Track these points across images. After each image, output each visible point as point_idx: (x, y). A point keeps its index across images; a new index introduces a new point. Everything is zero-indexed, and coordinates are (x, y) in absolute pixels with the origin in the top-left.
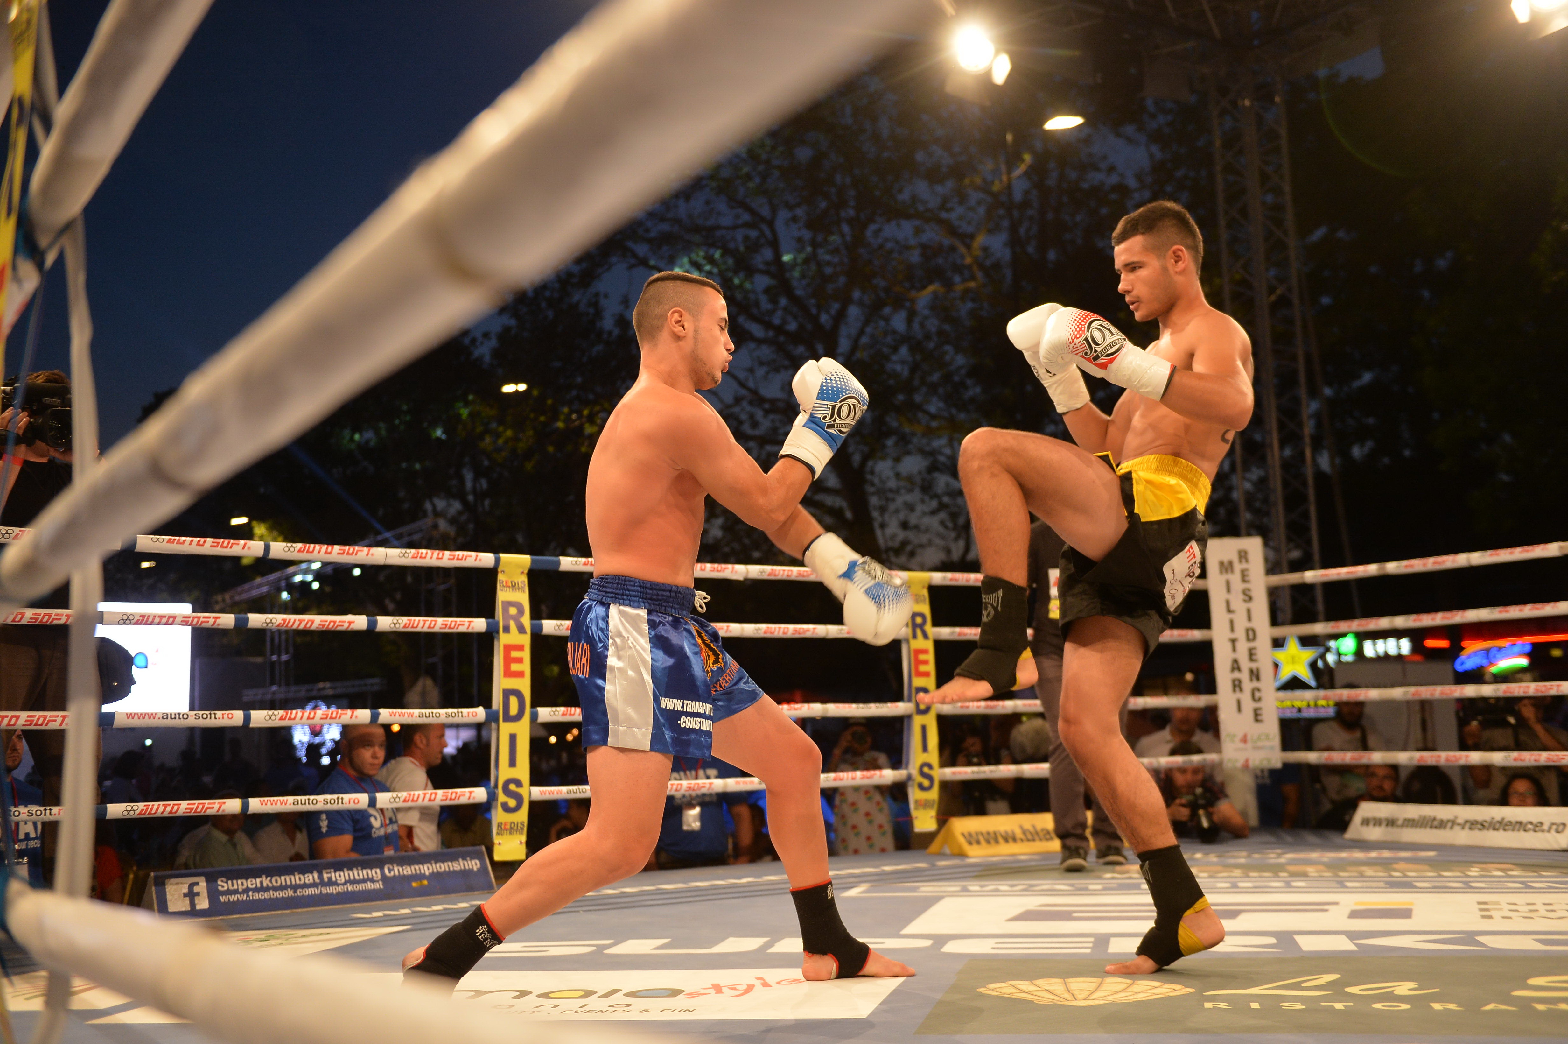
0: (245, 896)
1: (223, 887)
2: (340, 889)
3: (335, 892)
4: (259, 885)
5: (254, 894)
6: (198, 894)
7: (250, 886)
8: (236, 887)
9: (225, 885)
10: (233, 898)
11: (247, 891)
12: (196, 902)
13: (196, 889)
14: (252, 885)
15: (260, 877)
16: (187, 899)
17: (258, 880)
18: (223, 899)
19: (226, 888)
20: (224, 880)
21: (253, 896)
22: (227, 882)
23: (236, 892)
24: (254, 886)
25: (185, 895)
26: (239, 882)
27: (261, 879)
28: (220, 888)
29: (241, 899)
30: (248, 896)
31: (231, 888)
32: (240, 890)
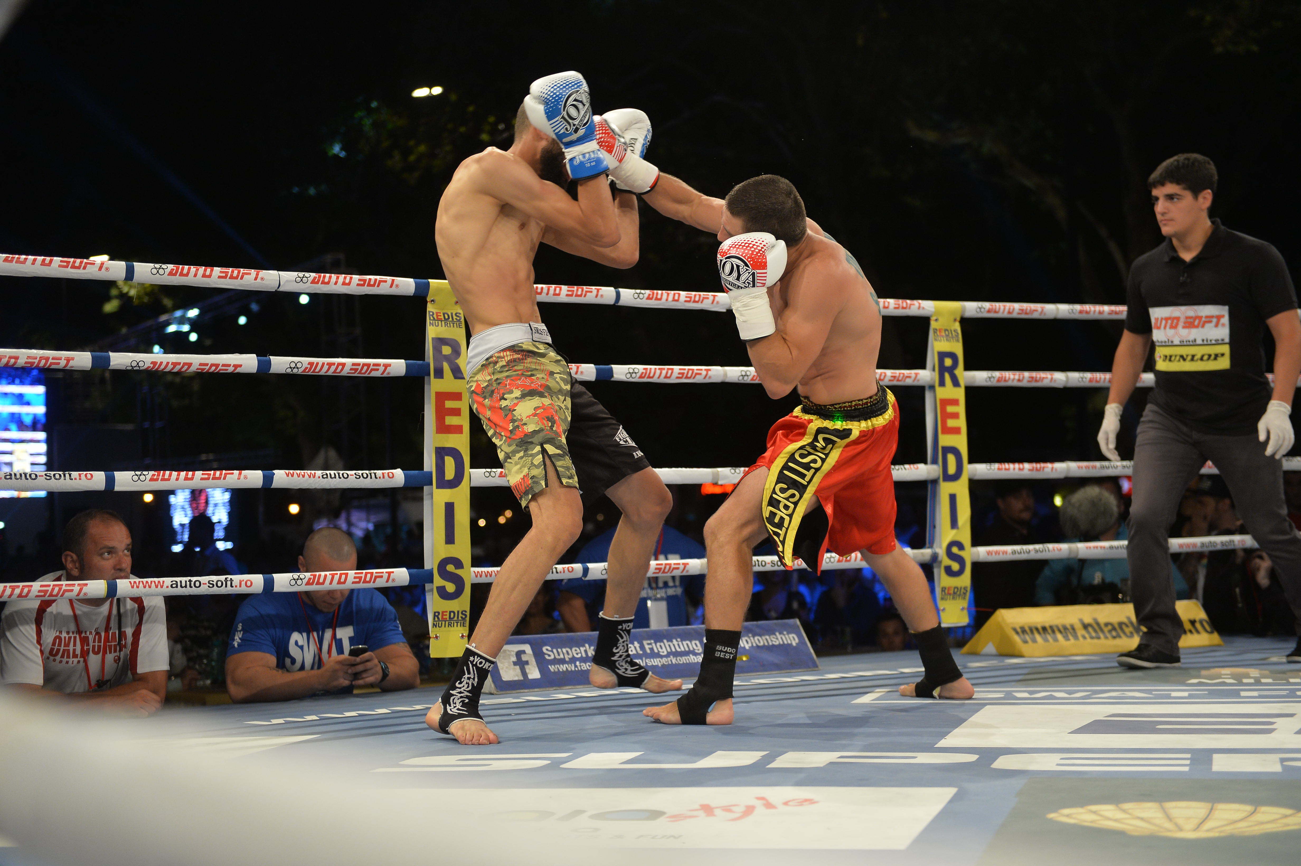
0: (573, 665)
1: (549, 656)
2: (664, 661)
3: (660, 665)
4: (584, 655)
5: (582, 664)
6: (527, 663)
7: (576, 656)
8: (562, 656)
9: (550, 653)
10: (563, 668)
11: (573, 660)
12: (527, 671)
13: (524, 658)
14: (577, 654)
15: (584, 646)
16: (518, 667)
17: (582, 649)
18: (552, 668)
19: (552, 657)
20: (549, 648)
21: (580, 666)
22: (552, 651)
23: (563, 661)
24: (579, 655)
25: (515, 664)
26: (564, 650)
27: (585, 648)
28: (547, 657)
29: (569, 669)
30: (576, 666)
31: (557, 657)
32: (567, 659)
